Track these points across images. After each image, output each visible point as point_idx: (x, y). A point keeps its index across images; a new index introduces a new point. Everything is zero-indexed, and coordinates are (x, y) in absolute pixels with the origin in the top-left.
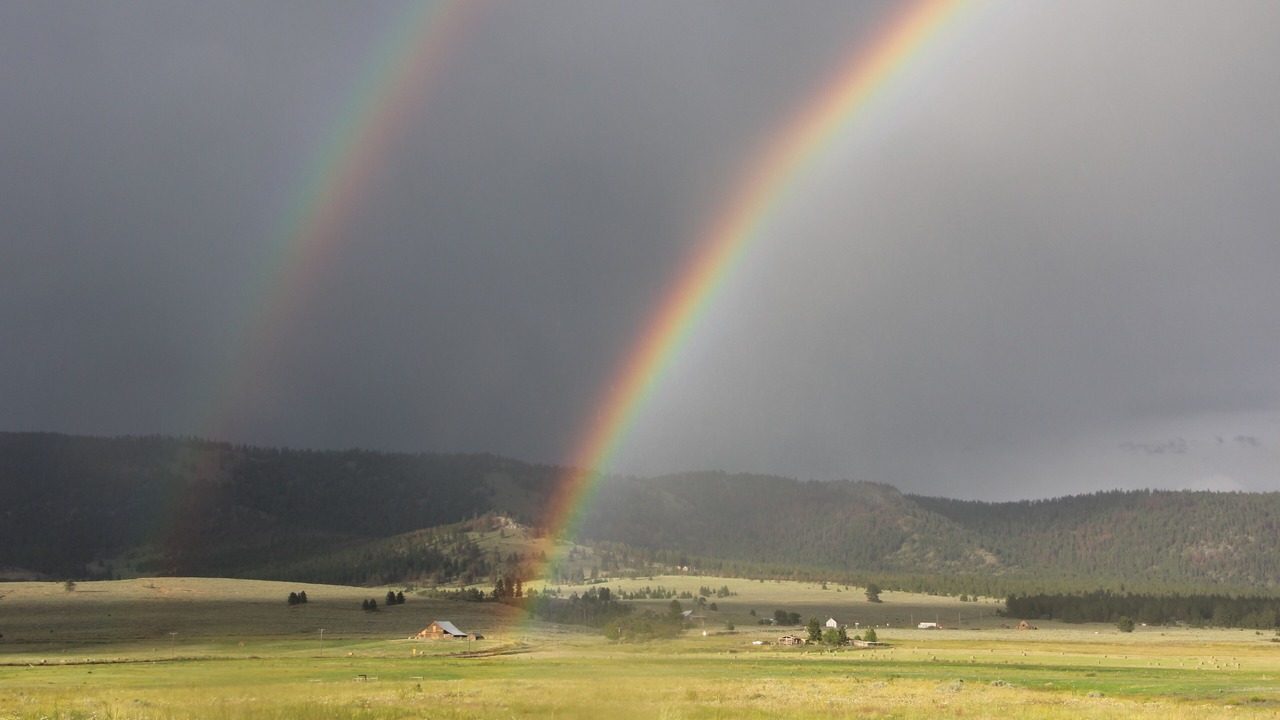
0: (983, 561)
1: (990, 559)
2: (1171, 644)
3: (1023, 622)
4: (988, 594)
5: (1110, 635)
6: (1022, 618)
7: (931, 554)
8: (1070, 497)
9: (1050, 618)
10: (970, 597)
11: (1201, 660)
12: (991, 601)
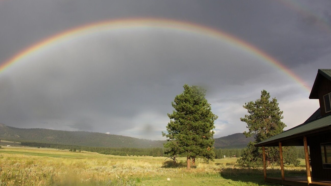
0: (17, 137)
1: (19, 136)
2: (45, 150)
3: (24, 146)
4: (18, 142)
5: (36, 148)
6: (23, 145)
7: (9, 135)
8: (32, 129)
9: (27, 146)
10: (15, 142)
11: (50, 152)
12: (18, 143)
